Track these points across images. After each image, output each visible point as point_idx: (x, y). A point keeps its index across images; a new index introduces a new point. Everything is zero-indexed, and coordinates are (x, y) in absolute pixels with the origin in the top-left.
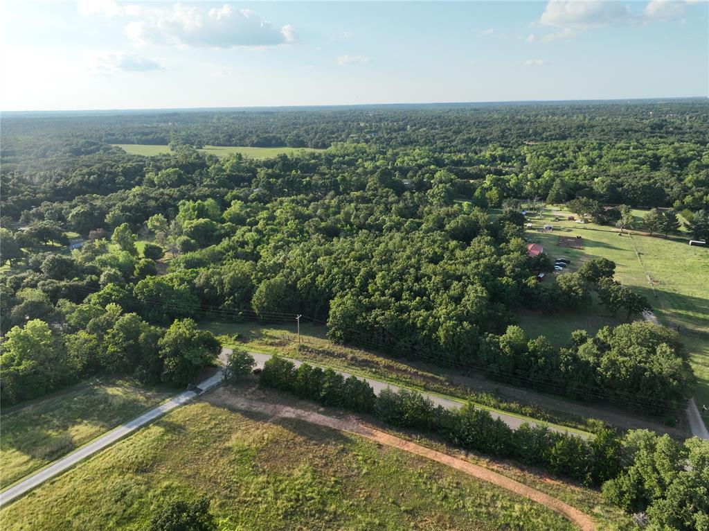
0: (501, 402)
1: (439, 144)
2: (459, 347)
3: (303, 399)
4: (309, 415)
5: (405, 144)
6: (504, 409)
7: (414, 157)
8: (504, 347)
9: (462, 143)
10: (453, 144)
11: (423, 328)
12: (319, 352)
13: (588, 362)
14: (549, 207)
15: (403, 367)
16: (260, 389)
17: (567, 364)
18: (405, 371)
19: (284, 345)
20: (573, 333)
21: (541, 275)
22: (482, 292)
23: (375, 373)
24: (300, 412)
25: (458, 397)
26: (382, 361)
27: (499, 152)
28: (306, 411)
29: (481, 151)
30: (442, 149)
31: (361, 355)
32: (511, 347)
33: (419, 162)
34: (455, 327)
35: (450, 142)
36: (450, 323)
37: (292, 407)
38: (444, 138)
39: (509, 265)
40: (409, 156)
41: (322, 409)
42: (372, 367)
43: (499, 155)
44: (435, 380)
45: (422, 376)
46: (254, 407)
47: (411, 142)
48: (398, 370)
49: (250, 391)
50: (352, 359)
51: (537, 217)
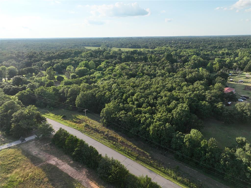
0: (179, 176)
1: (201, 48)
3: (66, 154)
4: (63, 164)
5: (187, 48)
6: (179, 181)
7: (188, 52)
8: (186, 142)
9: (211, 48)
10: (207, 48)
11: (143, 124)
14: (245, 73)
15: (130, 143)
16: (50, 145)
17: (225, 160)
18: (130, 146)
19: (80, 123)
20: (237, 138)
21: (230, 103)
22: (186, 108)
23: (114, 145)
24: (60, 162)
26: (120, 138)
27: (227, 51)
28: (63, 162)
29: (218, 51)
30: (202, 50)
32: (190, 142)
33: (189, 54)
35: (205, 48)
37: (57, 158)
38: (203, 46)
39: (209, 95)
40: (186, 52)
41: (72, 162)
42: (114, 141)
43: (226, 53)
44: (144, 154)
45: (138, 150)
46: (40, 154)
47: (189, 48)
48: (127, 145)
49: (45, 145)
51: (236, 77)
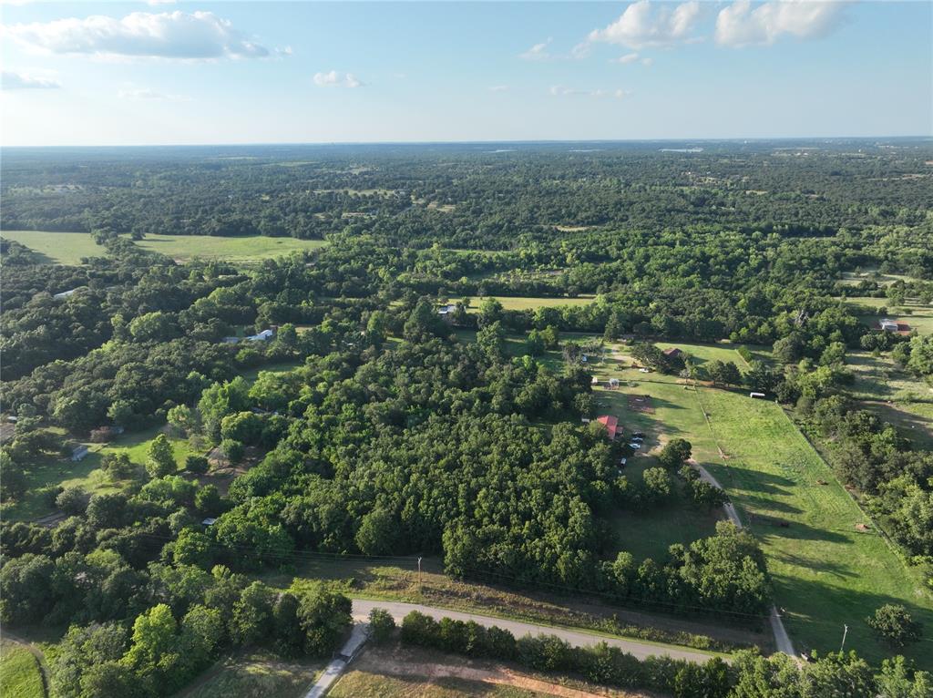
0: (621, 628)
2: (578, 577)
3: (449, 653)
4: (461, 671)
6: (625, 635)
8: (619, 575)
10: (477, 233)
11: (542, 561)
12: (442, 594)
13: (690, 584)
14: (609, 345)
15: (527, 600)
16: (404, 648)
17: (674, 589)
18: (530, 605)
19: (404, 588)
20: (672, 547)
21: (624, 461)
22: (585, 509)
23: (503, 610)
24: (451, 668)
25: (582, 627)
26: (506, 596)
28: (457, 666)
29: (512, 246)
31: (486, 592)
32: (625, 575)
34: (572, 558)
36: (567, 554)
37: (442, 665)
41: (470, 662)
42: (498, 605)
44: (559, 612)
45: (547, 608)
48: (524, 605)
49: (396, 651)
50: (478, 598)
51: (598, 365)
